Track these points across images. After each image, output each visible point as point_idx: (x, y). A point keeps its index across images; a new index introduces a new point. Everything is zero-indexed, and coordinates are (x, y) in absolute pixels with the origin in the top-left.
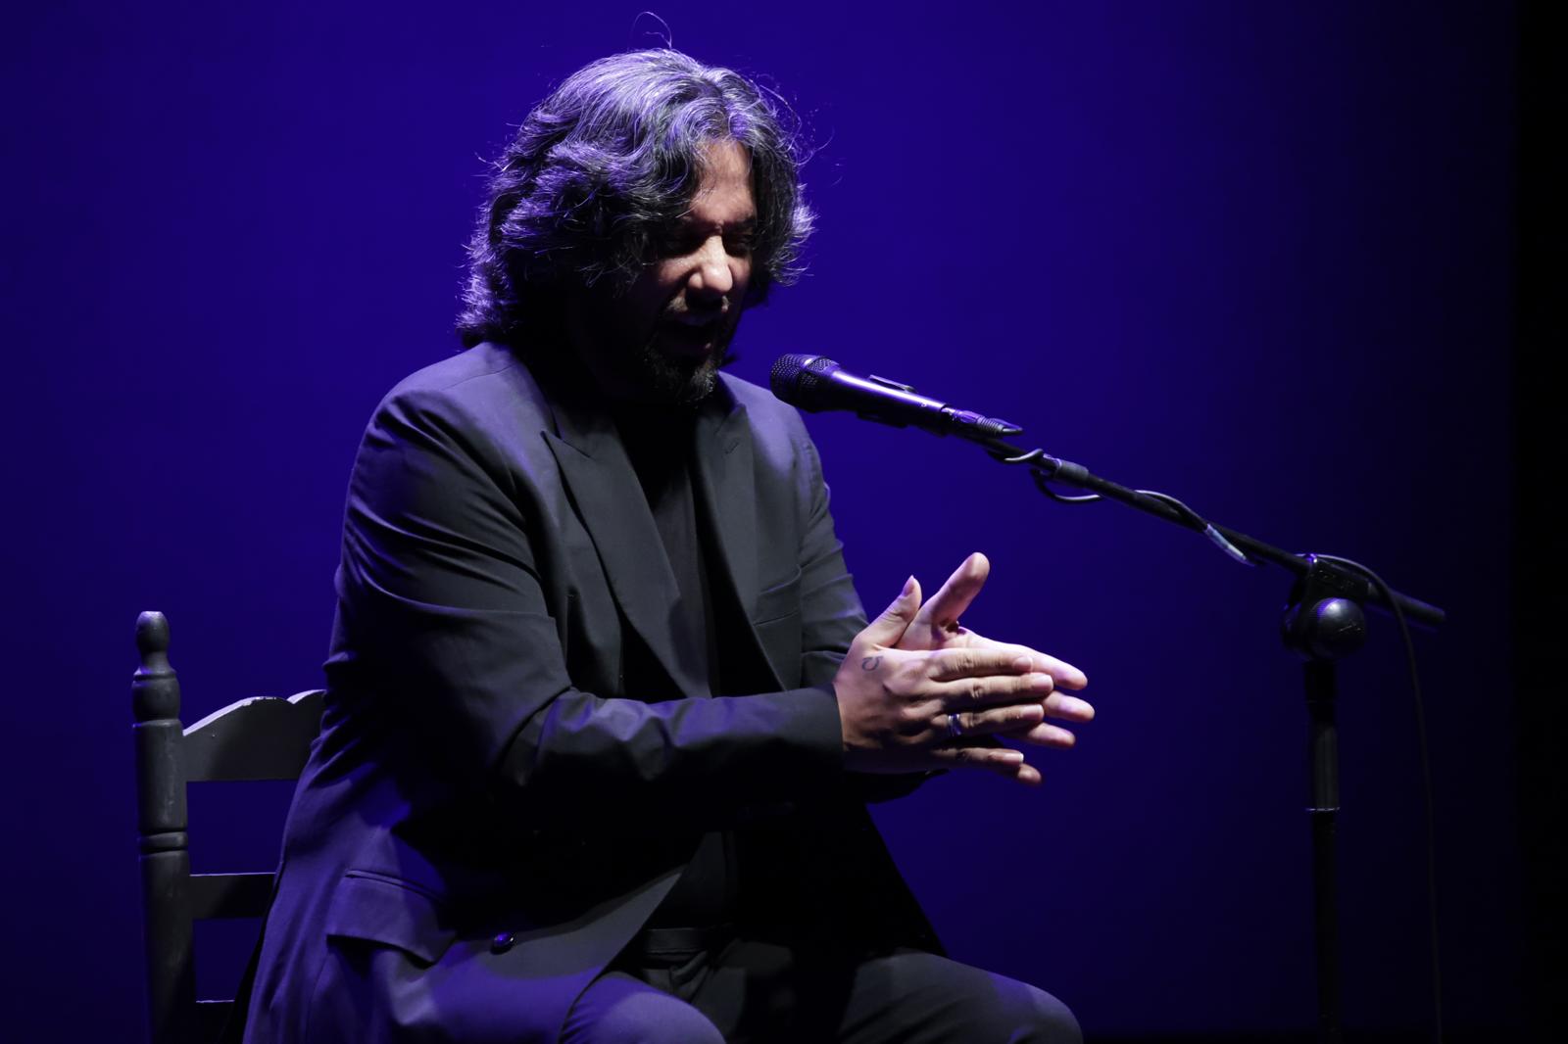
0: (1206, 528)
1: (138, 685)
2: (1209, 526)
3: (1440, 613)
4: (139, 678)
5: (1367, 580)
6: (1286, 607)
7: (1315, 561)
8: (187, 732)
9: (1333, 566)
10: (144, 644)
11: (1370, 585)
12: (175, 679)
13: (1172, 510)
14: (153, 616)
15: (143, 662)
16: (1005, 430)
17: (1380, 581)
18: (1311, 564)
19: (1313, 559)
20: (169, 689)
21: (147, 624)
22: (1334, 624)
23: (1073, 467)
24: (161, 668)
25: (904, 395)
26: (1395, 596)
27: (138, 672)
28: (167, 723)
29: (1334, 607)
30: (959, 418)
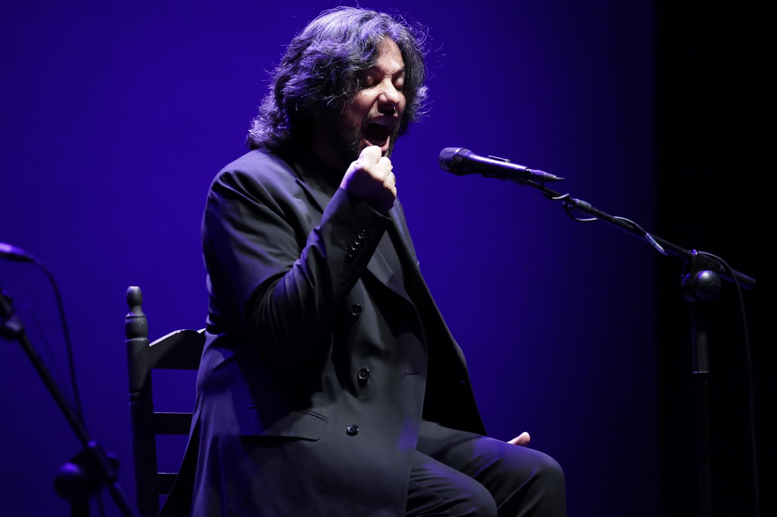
0: (646, 235)
1: (128, 321)
2: (648, 234)
3: (754, 280)
4: (128, 318)
5: (720, 263)
6: (682, 276)
7: (696, 253)
8: (151, 345)
9: (705, 256)
10: (131, 302)
11: (721, 266)
12: (145, 318)
13: (630, 226)
14: (135, 289)
15: (130, 311)
16: (557, 178)
17: (726, 264)
18: (694, 255)
19: (695, 252)
20: (143, 323)
21: (132, 292)
22: (707, 282)
23: (584, 203)
24: (138, 313)
25: (506, 164)
26: (733, 271)
27: (128, 315)
28: (142, 339)
29: (706, 275)
30: (534, 173)
